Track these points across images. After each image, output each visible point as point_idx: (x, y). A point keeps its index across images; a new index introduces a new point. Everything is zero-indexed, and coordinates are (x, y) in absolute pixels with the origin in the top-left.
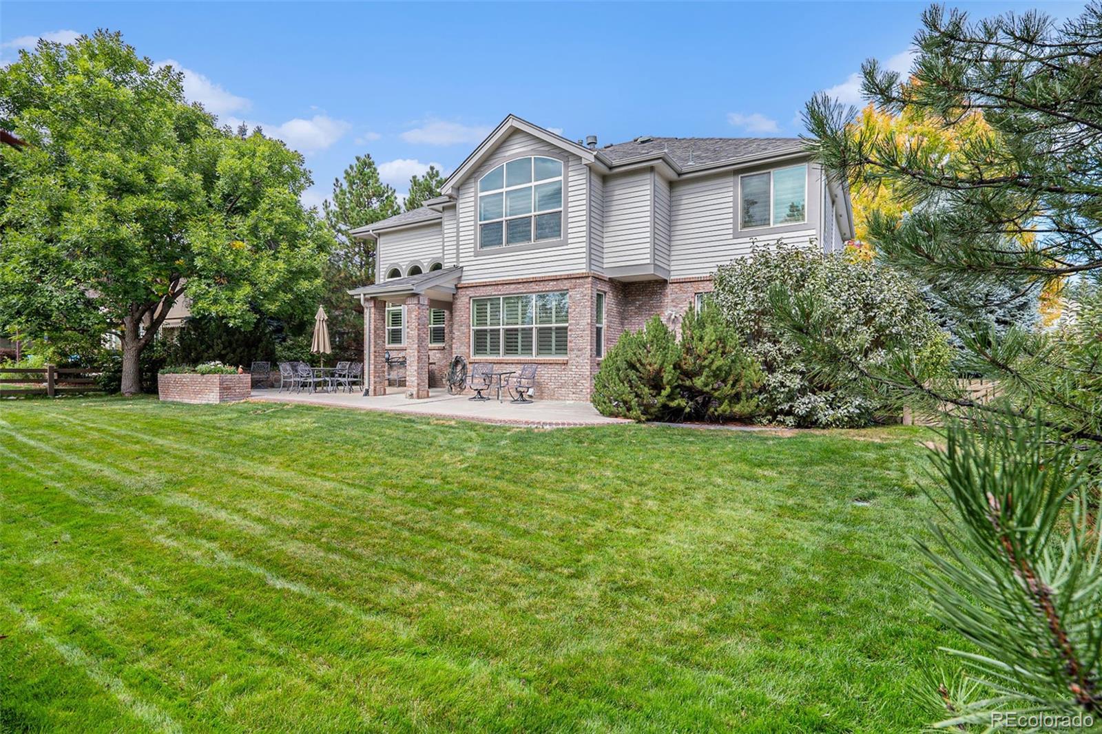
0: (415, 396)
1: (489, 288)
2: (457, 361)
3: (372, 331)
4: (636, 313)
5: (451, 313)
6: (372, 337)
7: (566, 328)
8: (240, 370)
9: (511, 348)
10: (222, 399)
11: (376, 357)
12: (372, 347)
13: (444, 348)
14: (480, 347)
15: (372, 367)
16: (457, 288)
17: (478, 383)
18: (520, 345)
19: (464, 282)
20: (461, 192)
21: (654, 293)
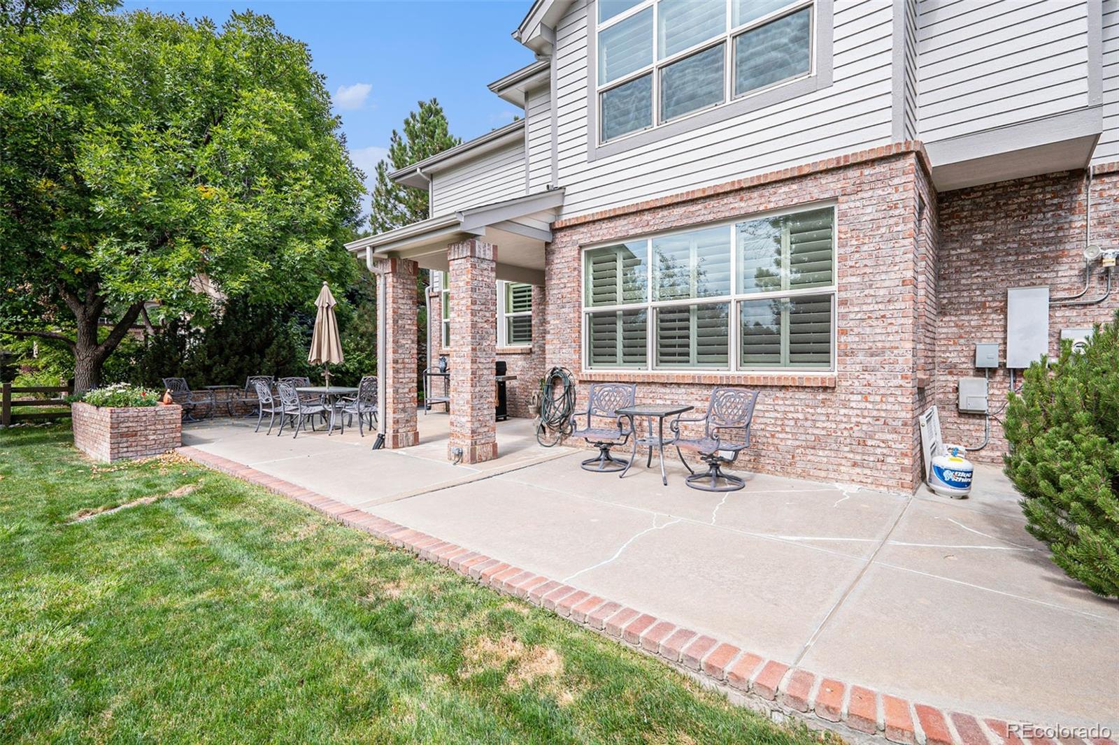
0: (467, 456)
1: (622, 222)
2: (556, 378)
3: (390, 321)
4: (973, 263)
5: (543, 289)
6: (390, 331)
7: (827, 299)
8: (167, 397)
9: (673, 350)
10: (116, 454)
11: (396, 371)
12: (390, 351)
13: (530, 352)
14: (601, 350)
15: (390, 391)
16: (554, 230)
17: (603, 426)
18: (693, 341)
19: (567, 217)
20: (559, 36)
21: (1031, 208)
